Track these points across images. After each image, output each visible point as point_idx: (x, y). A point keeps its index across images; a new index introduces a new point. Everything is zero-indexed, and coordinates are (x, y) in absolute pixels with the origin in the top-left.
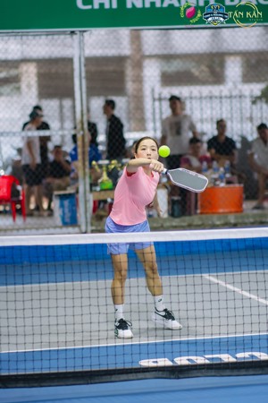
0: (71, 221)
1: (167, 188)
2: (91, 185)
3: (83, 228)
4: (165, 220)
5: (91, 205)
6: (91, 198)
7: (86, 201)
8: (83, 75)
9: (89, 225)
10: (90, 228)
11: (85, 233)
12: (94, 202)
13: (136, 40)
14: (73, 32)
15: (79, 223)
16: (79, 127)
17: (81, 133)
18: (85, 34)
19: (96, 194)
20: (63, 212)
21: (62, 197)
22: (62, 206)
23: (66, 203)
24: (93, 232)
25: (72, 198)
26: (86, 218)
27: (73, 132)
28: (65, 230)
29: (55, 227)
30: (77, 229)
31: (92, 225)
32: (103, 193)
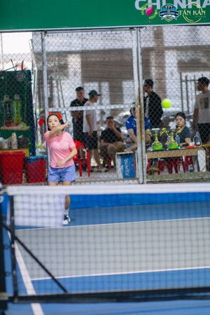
0: (131, 175)
1: (205, 149)
2: (147, 147)
3: (141, 180)
4: (204, 174)
5: (146, 163)
6: (146, 156)
7: (143, 160)
8: (140, 61)
9: (145, 178)
10: (146, 180)
11: (143, 183)
12: (149, 160)
13: (158, 36)
14: (132, 28)
15: (137, 176)
16: (137, 102)
17: (139, 106)
18: (141, 30)
19: (150, 154)
20: (124, 168)
21: (123, 157)
22: (123, 163)
23: (126, 161)
24: (148, 182)
25: (131, 157)
26: (143, 173)
27: (132, 106)
28: (126, 181)
29: (119, 180)
30: (136, 181)
31: (147, 178)
32: (155, 153)
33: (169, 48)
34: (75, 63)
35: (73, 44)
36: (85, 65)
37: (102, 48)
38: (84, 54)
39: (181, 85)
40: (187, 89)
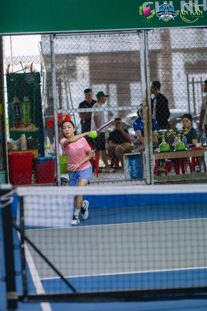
0: (138, 176)
2: (154, 148)
3: (148, 181)
5: (154, 163)
6: (153, 157)
7: (150, 160)
8: (147, 63)
9: (153, 178)
10: (153, 181)
11: (150, 184)
12: (156, 161)
14: (139, 31)
15: (145, 177)
16: (145, 104)
17: (146, 108)
18: (149, 32)
19: (157, 155)
20: (132, 168)
21: (131, 158)
22: (130, 164)
23: (134, 162)
24: (155, 183)
25: (139, 158)
26: (151, 173)
28: (134, 182)
29: (126, 181)
30: (143, 182)
31: (155, 179)
32: (162, 154)
33: (176, 51)
34: (83, 65)
35: (81, 46)
36: (93, 67)
37: (110, 50)
38: (92, 56)
39: (188, 86)
40: (193, 90)
